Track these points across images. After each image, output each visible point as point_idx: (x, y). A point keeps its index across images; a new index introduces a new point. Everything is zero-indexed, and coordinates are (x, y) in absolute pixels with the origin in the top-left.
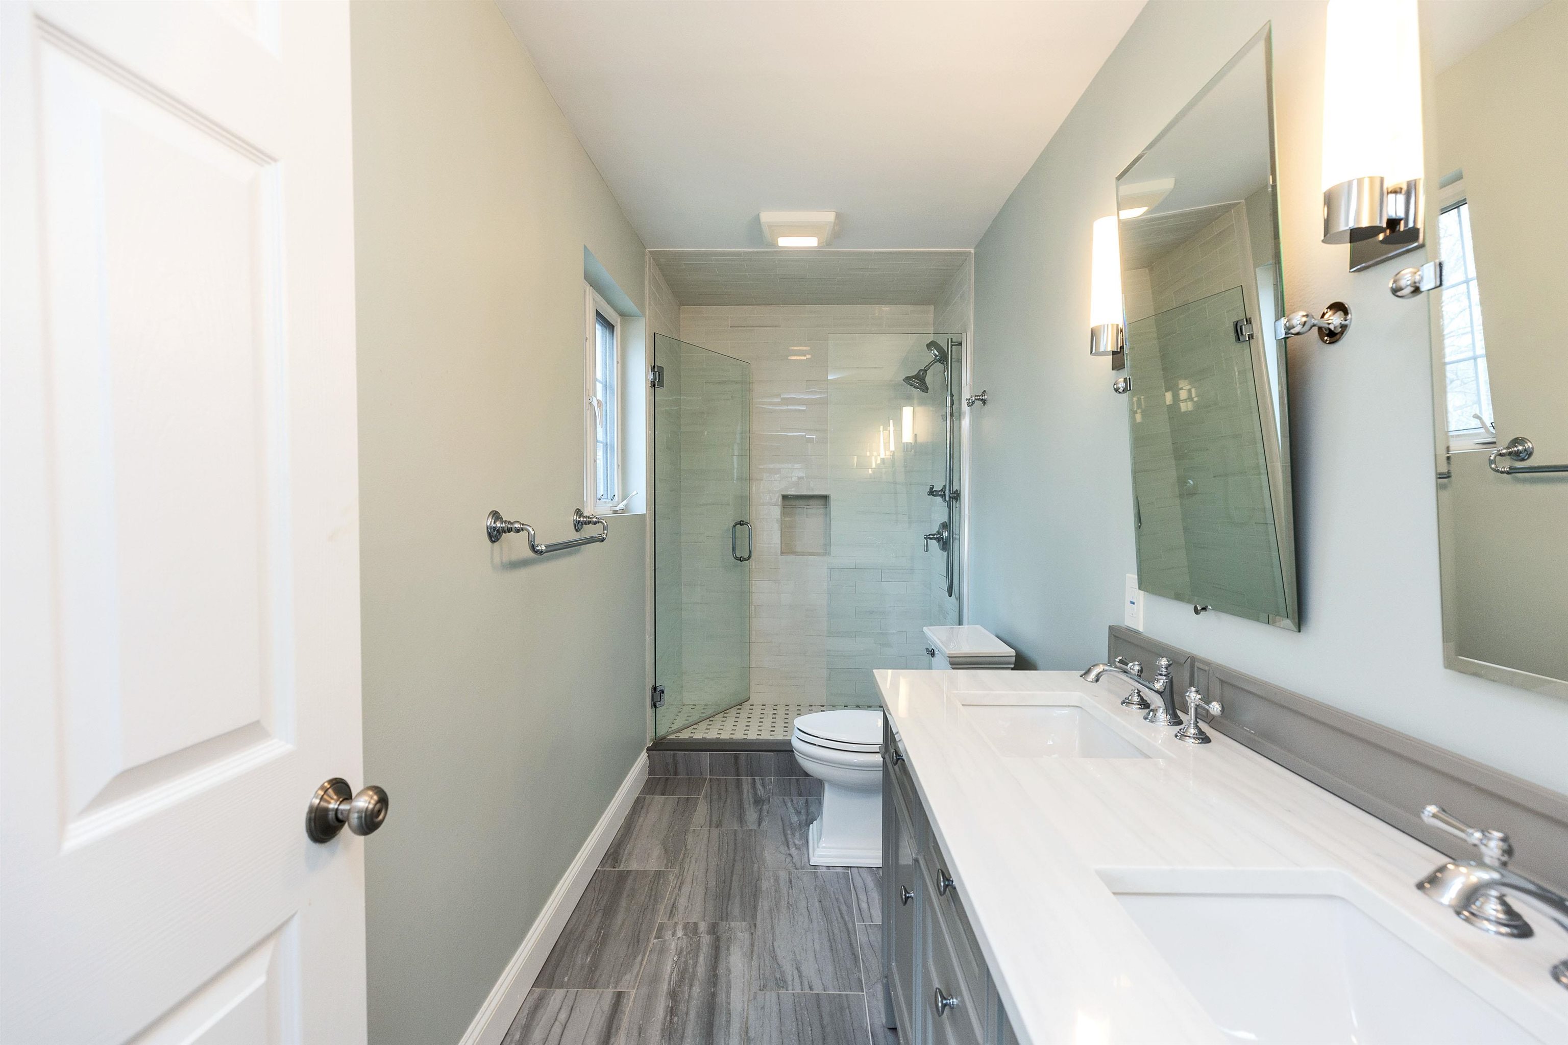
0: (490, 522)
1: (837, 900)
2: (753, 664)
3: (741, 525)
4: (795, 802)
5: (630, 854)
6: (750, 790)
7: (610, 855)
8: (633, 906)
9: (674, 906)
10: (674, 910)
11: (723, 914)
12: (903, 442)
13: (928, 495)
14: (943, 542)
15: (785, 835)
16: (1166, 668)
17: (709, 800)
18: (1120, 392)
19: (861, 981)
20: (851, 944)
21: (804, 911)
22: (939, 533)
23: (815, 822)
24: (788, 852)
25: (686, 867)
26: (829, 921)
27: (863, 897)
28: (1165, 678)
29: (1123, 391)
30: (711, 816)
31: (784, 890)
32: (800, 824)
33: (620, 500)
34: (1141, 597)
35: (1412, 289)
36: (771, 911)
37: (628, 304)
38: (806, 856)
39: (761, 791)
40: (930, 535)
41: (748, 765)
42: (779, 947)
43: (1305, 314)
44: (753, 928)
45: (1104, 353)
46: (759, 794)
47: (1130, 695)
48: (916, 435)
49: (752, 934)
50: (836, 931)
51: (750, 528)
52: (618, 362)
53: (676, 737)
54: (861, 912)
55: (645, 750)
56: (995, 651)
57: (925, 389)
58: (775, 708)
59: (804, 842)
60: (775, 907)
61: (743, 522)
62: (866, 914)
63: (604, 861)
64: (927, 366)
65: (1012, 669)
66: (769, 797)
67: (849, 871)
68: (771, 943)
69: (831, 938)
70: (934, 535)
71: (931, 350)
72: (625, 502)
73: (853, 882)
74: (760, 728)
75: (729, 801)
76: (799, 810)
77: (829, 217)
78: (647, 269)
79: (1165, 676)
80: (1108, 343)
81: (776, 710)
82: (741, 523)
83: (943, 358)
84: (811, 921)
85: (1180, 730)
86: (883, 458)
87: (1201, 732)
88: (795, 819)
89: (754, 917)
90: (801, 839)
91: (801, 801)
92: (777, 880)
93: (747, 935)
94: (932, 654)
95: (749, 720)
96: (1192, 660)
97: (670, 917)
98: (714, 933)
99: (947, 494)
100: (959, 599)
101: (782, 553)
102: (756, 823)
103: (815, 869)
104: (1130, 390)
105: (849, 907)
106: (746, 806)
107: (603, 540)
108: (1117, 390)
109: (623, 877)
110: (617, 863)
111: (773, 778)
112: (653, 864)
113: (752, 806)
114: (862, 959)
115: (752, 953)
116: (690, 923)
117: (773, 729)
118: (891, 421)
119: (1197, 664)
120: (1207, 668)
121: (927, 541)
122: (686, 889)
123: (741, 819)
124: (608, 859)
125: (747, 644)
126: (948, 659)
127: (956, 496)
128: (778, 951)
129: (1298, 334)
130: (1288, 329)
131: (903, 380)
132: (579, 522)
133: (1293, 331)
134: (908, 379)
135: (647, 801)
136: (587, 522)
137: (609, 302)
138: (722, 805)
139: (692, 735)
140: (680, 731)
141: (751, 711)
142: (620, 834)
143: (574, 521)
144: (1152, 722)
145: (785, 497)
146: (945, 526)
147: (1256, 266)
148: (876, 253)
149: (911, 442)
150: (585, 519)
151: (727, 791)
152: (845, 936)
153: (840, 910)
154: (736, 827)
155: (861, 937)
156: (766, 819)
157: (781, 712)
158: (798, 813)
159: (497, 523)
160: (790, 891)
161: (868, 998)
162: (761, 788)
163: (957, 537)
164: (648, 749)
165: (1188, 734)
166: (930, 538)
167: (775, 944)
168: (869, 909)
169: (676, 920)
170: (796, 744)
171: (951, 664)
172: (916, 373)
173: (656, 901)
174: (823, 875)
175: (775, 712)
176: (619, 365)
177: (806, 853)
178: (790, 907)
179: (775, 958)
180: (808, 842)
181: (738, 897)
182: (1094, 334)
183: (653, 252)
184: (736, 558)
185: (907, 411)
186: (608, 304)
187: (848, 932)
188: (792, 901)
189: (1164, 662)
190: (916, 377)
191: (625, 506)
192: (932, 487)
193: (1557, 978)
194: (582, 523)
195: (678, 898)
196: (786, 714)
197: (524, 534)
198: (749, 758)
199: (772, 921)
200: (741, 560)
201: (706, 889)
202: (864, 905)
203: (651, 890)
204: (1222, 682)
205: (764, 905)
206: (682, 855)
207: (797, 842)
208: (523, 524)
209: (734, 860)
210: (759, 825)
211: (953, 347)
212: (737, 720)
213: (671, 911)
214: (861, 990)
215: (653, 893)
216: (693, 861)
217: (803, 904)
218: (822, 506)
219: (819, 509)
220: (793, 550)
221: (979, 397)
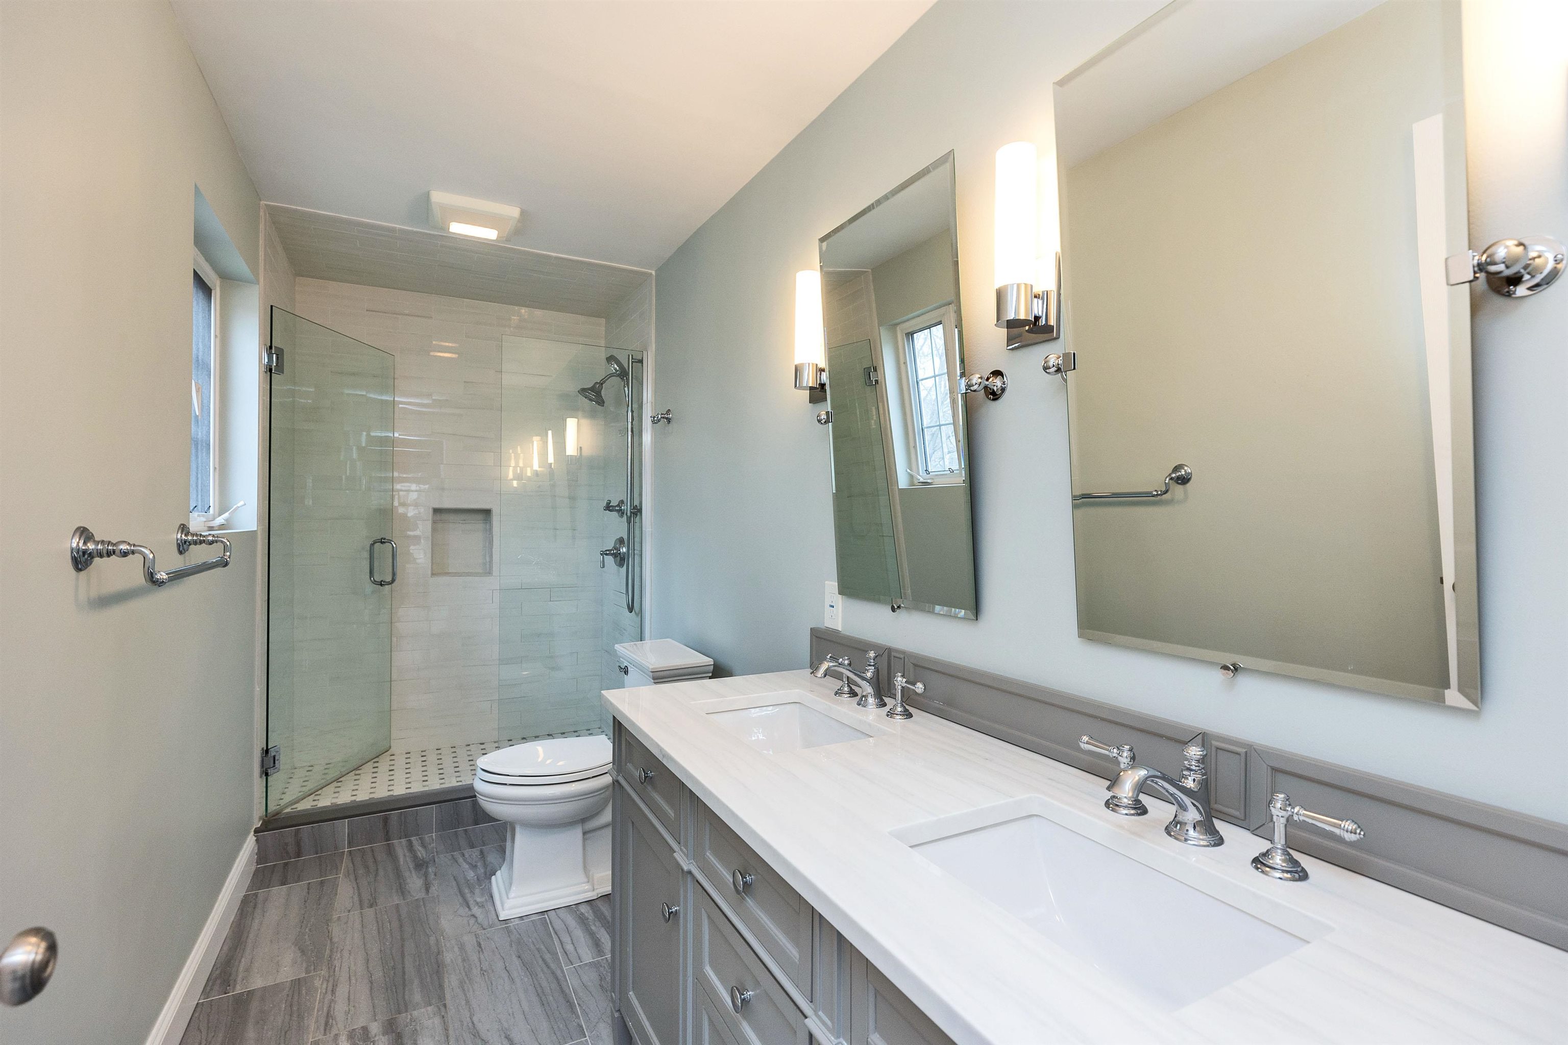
0: (76, 542)
1: (539, 950)
2: (394, 707)
3: (382, 543)
4: (467, 856)
5: (247, 970)
6: (407, 854)
7: (216, 979)
8: (267, 1033)
9: (329, 1015)
10: (331, 1021)
11: (400, 1005)
12: (567, 454)
13: (604, 510)
14: (621, 558)
15: (463, 895)
16: (874, 660)
17: (352, 877)
18: (822, 423)
19: (581, 1027)
20: (563, 991)
21: (505, 975)
22: (615, 549)
23: (498, 873)
24: (470, 913)
25: (337, 963)
26: (532, 974)
27: (566, 939)
28: (873, 668)
29: (825, 422)
30: (360, 895)
31: (474, 957)
32: (478, 879)
33: (217, 513)
34: (839, 600)
35: (1056, 369)
36: (462, 984)
37: (238, 263)
38: (493, 912)
39: (421, 852)
40: (606, 551)
41: (401, 826)
42: (480, 1021)
43: (980, 376)
44: (443, 1009)
45: (804, 388)
46: (420, 855)
47: (842, 687)
48: (581, 448)
49: (443, 1017)
50: (544, 984)
51: (394, 546)
52: (216, 336)
53: (292, 809)
54: (567, 955)
55: (252, 833)
56: (692, 662)
57: (601, 402)
58: (423, 754)
59: (487, 897)
60: (466, 978)
61: (385, 539)
62: (573, 956)
63: (208, 988)
64: (603, 379)
65: (710, 678)
66: (433, 856)
67: (546, 916)
68: (468, 1019)
69: (540, 991)
70: (611, 550)
71: (612, 364)
72: (226, 515)
73: (552, 927)
74: (408, 780)
75: (381, 873)
76: (474, 864)
77: (514, 212)
78: (262, 226)
79: (873, 666)
80: (809, 379)
81: (425, 756)
82: (382, 541)
83: (623, 374)
84: (513, 981)
85: (890, 709)
86: (537, 471)
87: (906, 710)
88: (471, 875)
89: (442, 998)
90: (482, 895)
91: (475, 852)
92: (462, 947)
93: (437, 1020)
94: (625, 673)
95: (392, 773)
96: (889, 650)
97: (325, 1030)
98: (393, 1031)
99: (628, 510)
100: (640, 613)
101: (433, 574)
102: (423, 890)
103: (506, 924)
104: (832, 422)
105: (554, 954)
106: (407, 874)
107: (226, 564)
108: (819, 421)
109: (242, 1002)
110: (229, 986)
111: (434, 834)
112: (287, 971)
113: (413, 872)
114: (578, 1004)
115: (447, 1038)
116: (355, 1029)
117: (426, 778)
118: (550, 432)
119: (893, 654)
120: (902, 656)
121: (603, 556)
122: (342, 991)
123: (402, 890)
124: (213, 985)
125: (389, 683)
126: (651, 674)
127: (637, 511)
128: (479, 1026)
129: (975, 391)
130: (969, 386)
131: (578, 392)
132: (185, 542)
133: (972, 388)
134: (583, 391)
135: (261, 898)
136: (198, 541)
137: (209, 258)
138: (373, 880)
139: (315, 803)
140: (297, 801)
141: (392, 763)
142: (226, 948)
143: (177, 540)
144: (865, 707)
145: (436, 511)
146: (621, 541)
147: (880, 324)
148: (556, 258)
149: (574, 457)
150: (195, 538)
151: (375, 861)
152: (554, 985)
153: (544, 960)
154: (396, 900)
155: (572, 982)
156: (436, 883)
157: (432, 758)
158: (474, 867)
159: (89, 545)
160: (482, 957)
161: (593, 1042)
162: (420, 848)
163: (638, 553)
164: (257, 831)
165: (896, 712)
166: (607, 554)
167: (475, 1019)
168: (576, 950)
169: (334, 1031)
170: (479, 786)
171: (654, 679)
172: (592, 385)
173: (301, 1017)
174: (516, 928)
175: (424, 759)
176: (218, 340)
177: (492, 909)
178: (485, 973)
179: (477, 1035)
180: (492, 897)
181: (416, 982)
182: (798, 370)
183: (269, 205)
184: (375, 582)
185: (571, 424)
186: (207, 260)
187: (557, 979)
188: (485, 966)
189: (872, 654)
190: (592, 389)
191: (227, 520)
192: (609, 502)
193: (1169, 834)
194: (189, 542)
195: (332, 1005)
196: (438, 759)
197: (138, 558)
198: (403, 818)
199: (465, 995)
200: (381, 585)
201: (371, 983)
202: (569, 947)
203: (291, 1006)
204: (915, 665)
205: (451, 981)
206: (328, 952)
207: (479, 900)
208: (134, 545)
209: (403, 940)
210: (427, 890)
211: (634, 363)
212: (375, 775)
213: (326, 1024)
214: (582, 1036)
215: (295, 1008)
216: (346, 954)
217: (500, 965)
218: (482, 522)
219: (477, 525)
220: (447, 571)
221: (666, 416)
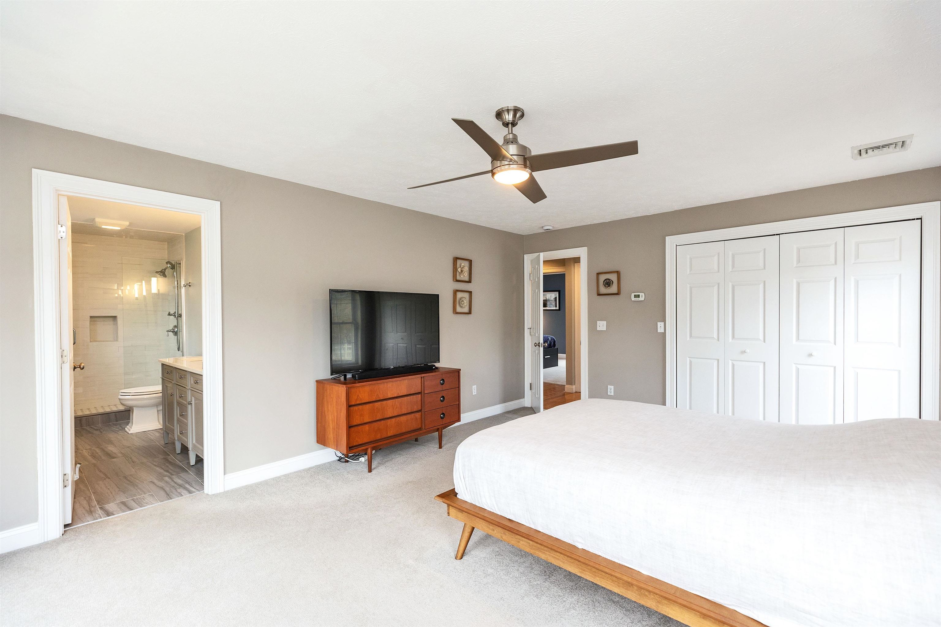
12: (152, 292)
13: (168, 315)
14: (175, 333)
22: (173, 329)
23: (127, 426)
24: (118, 434)
36: (118, 441)
48: (159, 290)
51: (75, 331)
57: (164, 275)
59: (124, 432)
64: (165, 269)
67: (145, 432)
69: (142, 440)
70: (171, 330)
71: (168, 264)
75: (82, 432)
77: (125, 221)
83: (173, 267)
99: (177, 315)
101: (90, 341)
103: (131, 434)
118: (144, 282)
121: (168, 333)
127: (180, 316)
131: (155, 272)
134: (157, 271)
145: (91, 317)
146: (175, 327)
149: (156, 292)
163: (181, 330)
166: (169, 331)
172: (161, 270)
178: (125, 440)
190: (161, 272)
192: (169, 313)
211: (177, 265)
218: (112, 321)
219: (110, 322)
220: (96, 340)
221: (189, 284)
